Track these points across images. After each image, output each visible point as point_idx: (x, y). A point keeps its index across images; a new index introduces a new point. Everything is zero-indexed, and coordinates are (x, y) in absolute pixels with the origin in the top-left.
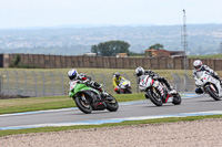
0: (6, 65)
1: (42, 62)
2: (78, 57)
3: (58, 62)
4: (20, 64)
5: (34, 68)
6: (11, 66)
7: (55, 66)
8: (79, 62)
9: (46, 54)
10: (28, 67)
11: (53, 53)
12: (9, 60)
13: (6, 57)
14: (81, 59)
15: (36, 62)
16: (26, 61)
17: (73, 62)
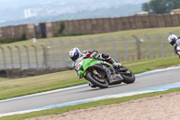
0: (49, 34)
1: (89, 27)
2: (129, 18)
3: (107, 26)
4: (64, 32)
5: (81, 34)
6: (55, 36)
7: (104, 31)
8: (130, 23)
9: (92, 17)
10: (74, 35)
11: (100, 16)
12: (52, 29)
13: (49, 25)
14: (132, 20)
15: (82, 28)
16: (71, 29)
17: (124, 24)
